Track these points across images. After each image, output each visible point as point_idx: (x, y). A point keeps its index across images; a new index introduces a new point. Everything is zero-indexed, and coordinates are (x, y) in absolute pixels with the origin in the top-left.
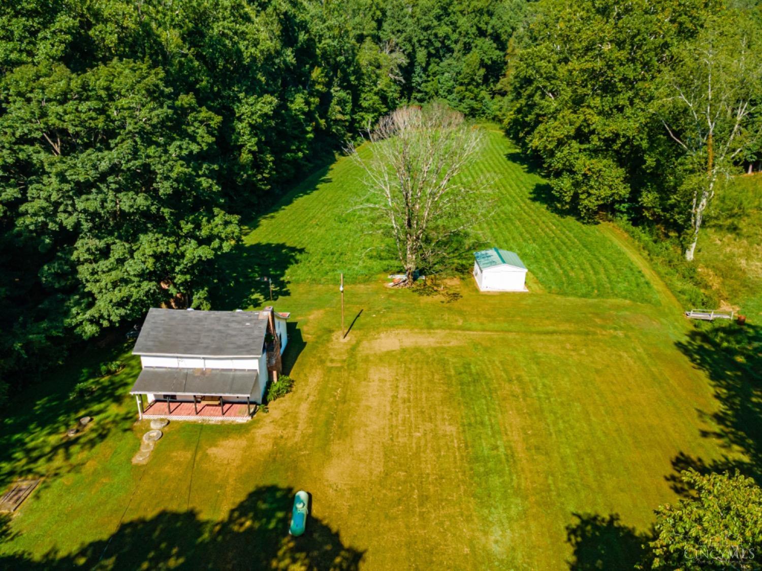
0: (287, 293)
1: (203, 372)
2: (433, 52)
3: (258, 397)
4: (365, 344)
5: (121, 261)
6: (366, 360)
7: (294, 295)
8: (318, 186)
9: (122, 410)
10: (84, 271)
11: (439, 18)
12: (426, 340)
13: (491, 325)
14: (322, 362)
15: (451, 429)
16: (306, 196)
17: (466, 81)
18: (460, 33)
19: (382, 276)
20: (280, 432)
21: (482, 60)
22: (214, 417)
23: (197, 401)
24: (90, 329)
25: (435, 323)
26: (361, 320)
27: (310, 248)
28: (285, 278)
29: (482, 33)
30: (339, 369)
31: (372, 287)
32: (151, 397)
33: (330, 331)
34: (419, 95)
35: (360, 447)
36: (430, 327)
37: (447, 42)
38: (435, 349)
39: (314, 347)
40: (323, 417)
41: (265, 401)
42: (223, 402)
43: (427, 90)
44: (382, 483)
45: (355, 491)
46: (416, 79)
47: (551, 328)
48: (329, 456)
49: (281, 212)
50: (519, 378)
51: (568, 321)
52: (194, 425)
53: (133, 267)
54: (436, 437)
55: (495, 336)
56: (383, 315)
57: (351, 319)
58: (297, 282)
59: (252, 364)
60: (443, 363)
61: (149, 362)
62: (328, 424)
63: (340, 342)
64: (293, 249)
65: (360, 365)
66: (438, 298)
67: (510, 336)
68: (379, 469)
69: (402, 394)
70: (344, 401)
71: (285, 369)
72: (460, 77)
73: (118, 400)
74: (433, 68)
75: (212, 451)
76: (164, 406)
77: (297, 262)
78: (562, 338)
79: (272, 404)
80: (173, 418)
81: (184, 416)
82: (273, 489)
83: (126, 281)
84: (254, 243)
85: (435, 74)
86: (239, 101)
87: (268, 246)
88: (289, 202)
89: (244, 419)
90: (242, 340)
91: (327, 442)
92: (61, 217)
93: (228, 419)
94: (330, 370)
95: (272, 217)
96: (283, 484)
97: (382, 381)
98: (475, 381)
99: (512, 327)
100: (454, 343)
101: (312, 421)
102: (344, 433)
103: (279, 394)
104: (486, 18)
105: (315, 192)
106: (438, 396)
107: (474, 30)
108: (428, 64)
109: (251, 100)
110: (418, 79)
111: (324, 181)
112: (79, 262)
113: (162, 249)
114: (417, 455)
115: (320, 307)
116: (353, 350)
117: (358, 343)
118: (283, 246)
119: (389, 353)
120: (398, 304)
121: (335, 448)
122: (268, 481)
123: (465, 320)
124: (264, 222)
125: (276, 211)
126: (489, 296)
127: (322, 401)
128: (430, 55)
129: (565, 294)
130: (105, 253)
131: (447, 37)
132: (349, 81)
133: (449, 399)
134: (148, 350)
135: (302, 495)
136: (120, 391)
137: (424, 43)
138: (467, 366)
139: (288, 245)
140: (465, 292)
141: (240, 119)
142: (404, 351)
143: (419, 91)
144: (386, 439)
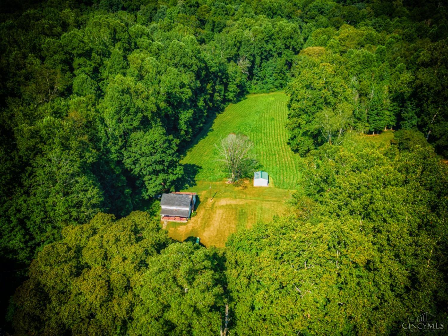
0: (196, 185)
1: (176, 210)
2: (264, 57)
3: (189, 216)
4: (217, 202)
5: (155, 181)
6: (216, 207)
7: (198, 185)
8: (208, 134)
9: (157, 218)
10: (146, 183)
11: (267, 42)
12: (233, 202)
13: (253, 198)
14: (204, 207)
15: (234, 226)
16: (203, 140)
17: (278, 72)
18: (277, 48)
19: (225, 179)
20: (194, 225)
21: (287, 60)
22: (178, 221)
23: (174, 217)
24: (147, 197)
25: (237, 197)
26: (217, 195)
27: (203, 167)
28: (195, 179)
29: (287, 47)
30: (209, 210)
31: (221, 183)
32: (163, 215)
33: (207, 198)
34: (257, 78)
35: (212, 229)
36: (236, 198)
37: (271, 52)
38: (235, 205)
39: (203, 203)
40: (204, 222)
41: (190, 217)
42: (180, 217)
43: (260, 75)
44: (215, 237)
45: (209, 238)
46: (255, 71)
47: (270, 200)
48: (205, 231)
49: (194, 148)
50: (255, 214)
51: (276, 197)
52: (174, 222)
53: (157, 182)
54: (230, 228)
55: (253, 201)
56: (223, 194)
57: (213, 194)
58: (199, 180)
59: (187, 209)
60: (236, 209)
61: (163, 207)
62: (205, 224)
63: (210, 201)
64: (198, 167)
65: (214, 209)
66: (240, 188)
67: (257, 201)
68: (215, 234)
69: (224, 217)
70: (209, 218)
71: (195, 210)
72: (276, 69)
73: (155, 216)
74: (263, 64)
75: (179, 228)
76: (167, 218)
77: (199, 172)
78: (272, 202)
79: (192, 218)
80: (169, 220)
81: (171, 220)
82: (192, 237)
83: (156, 186)
84: (185, 163)
85: (264, 67)
86: (181, 113)
87: (190, 164)
88: (197, 143)
89: (186, 222)
90: (185, 203)
91: (204, 228)
92: (143, 171)
93: (182, 221)
94: (206, 210)
95: (191, 151)
96: (194, 236)
97: (219, 213)
98: (243, 215)
99: (259, 199)
100: (241, 203)
101: (201, 223)
102: (209, 226)
103: (193, 216)
104: (290, 40)
105: (207, 137)
106: (233, 218)
107: (283, 46)
108: (261, 63)
109: (185, 113)
110: (256, 71)
111: (210, 130)
112: (145, 181)
113: (164, 178)
114: (224, 232)
115: (205, 190)
116: (213, 204)
117: (215, 202)
118: (194, 165)
119: (222, 206)
120: (228, 190)
121: (206, 229)
122: (191, 236)
123: (246, 196)
124: (188, 153)
125: (192, 147)
126: (256, 188)
127: (204, 218)
128: (262, 59)
129: (279, 188)
130: (151, 179)
131: (271, 50)
132: (223, 82)
133: (235, 219)
134: (163, 204)
135: (198, 238)
136: (155, 214)
137: (259, 54)
138: (242, 210)
139: (196, 165)
140: (249, 186)
141: (181, 120)
142: (227, 205)
143: (256, 76)
144: (218, 228)
